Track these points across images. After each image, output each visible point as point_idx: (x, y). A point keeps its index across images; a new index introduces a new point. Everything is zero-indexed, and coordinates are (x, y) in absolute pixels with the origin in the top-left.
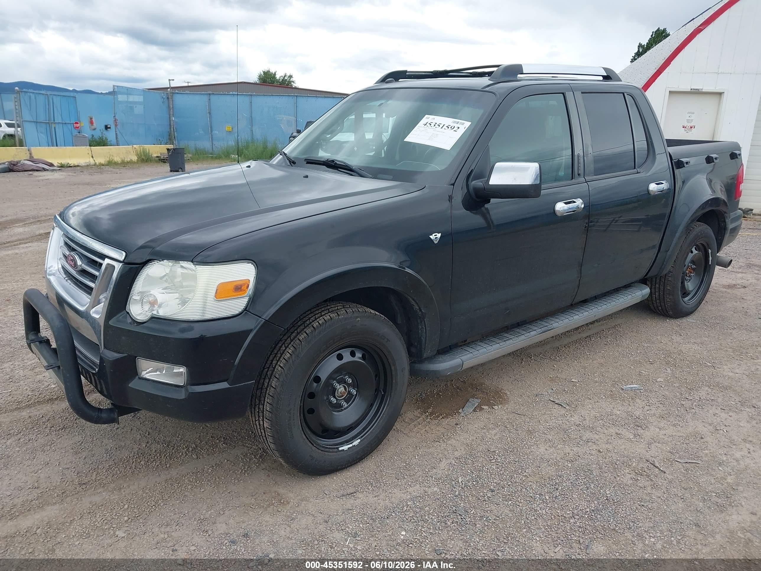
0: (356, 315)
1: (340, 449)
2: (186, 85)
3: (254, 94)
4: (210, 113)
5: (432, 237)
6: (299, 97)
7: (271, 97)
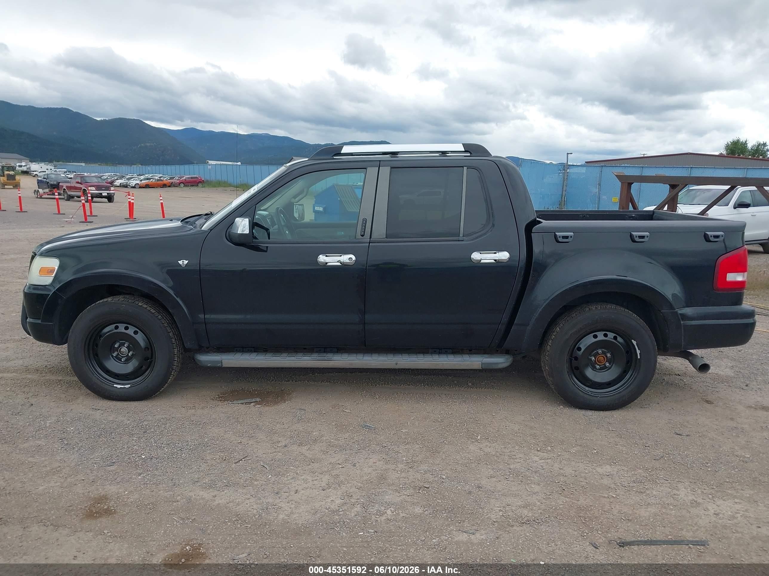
0: (124, 302)
1: (115, 386)
2: (643, 156)
3: (646, 166)
4: (600, 185)
5: (180, 262)
6: (694, 169)
7: (663, 169)
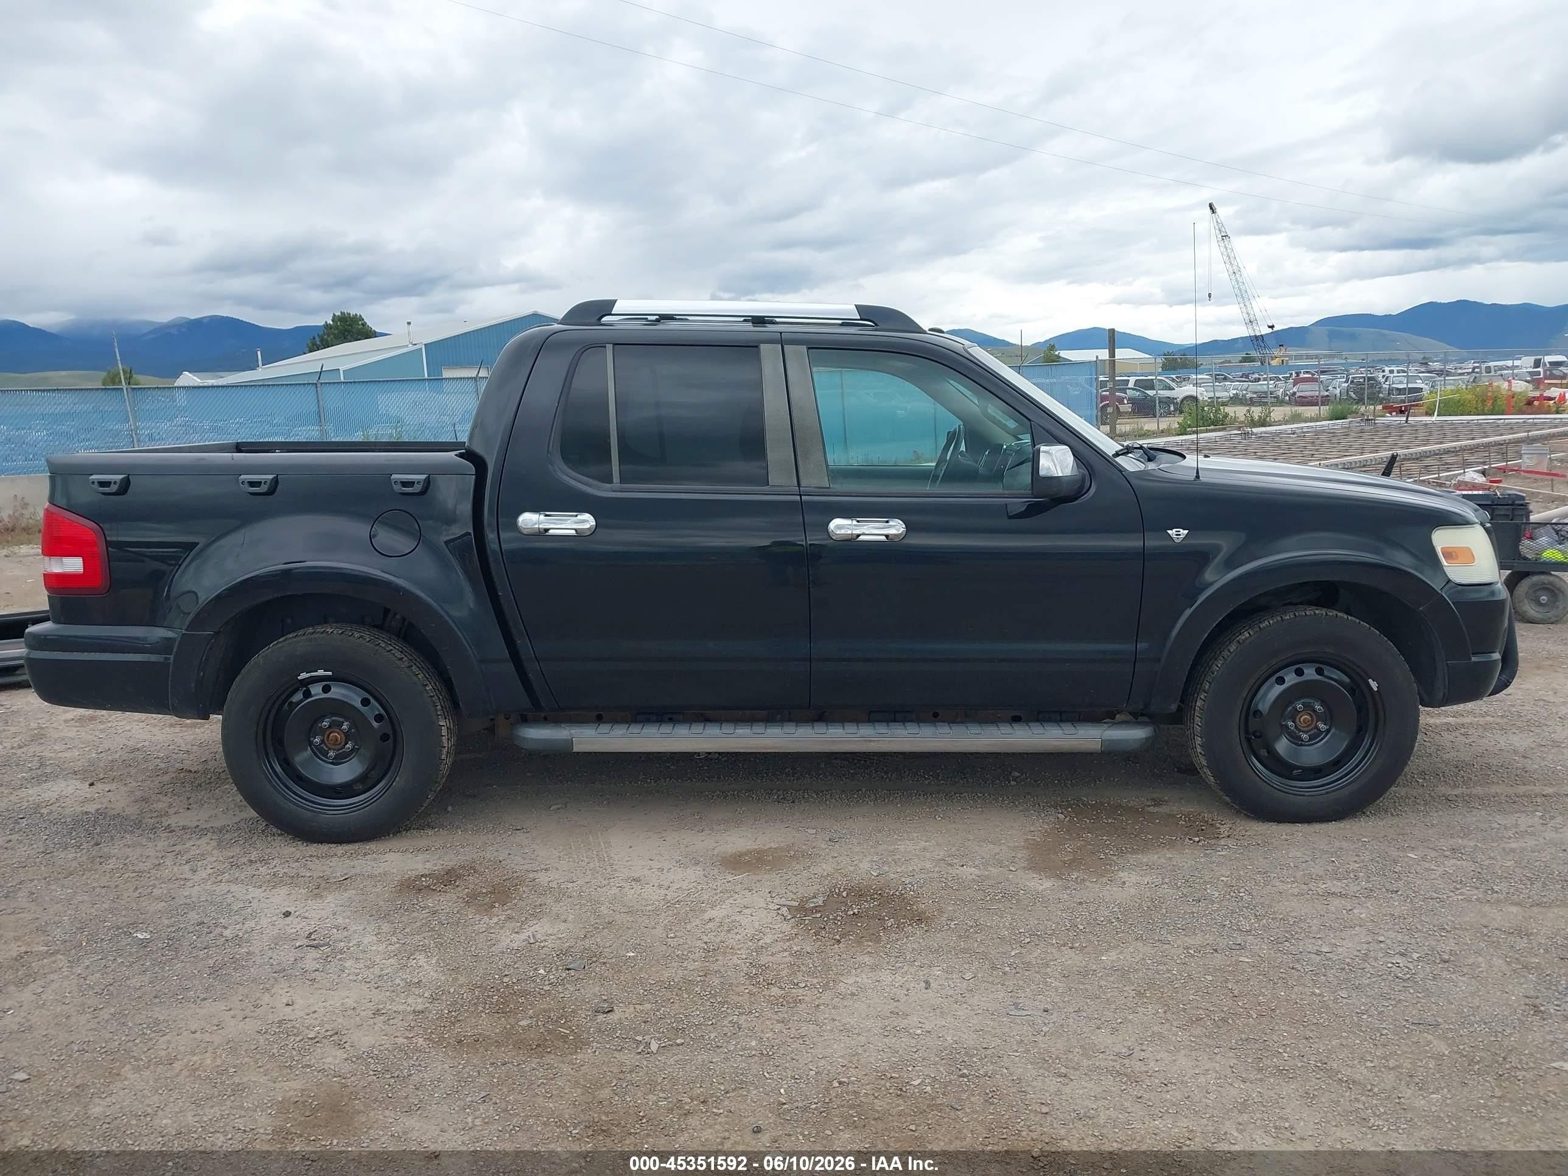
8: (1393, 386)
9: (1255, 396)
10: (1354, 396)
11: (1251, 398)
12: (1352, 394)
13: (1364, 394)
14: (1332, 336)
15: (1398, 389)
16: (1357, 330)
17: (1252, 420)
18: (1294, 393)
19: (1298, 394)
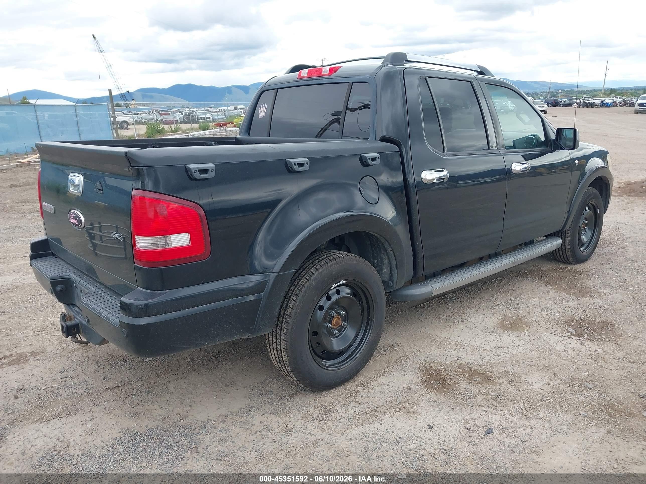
8: (199, 116)
9: (146, 120)
10: (186, 120)
11: (145, 122)
12: (186, 119)
13: (190, 119)
14: (144, 96)
15: (201, 118)
16: (153, 94)
17: (172, 130)
18: (162, 119)
19: (164, 120)
